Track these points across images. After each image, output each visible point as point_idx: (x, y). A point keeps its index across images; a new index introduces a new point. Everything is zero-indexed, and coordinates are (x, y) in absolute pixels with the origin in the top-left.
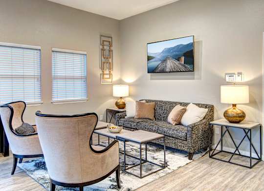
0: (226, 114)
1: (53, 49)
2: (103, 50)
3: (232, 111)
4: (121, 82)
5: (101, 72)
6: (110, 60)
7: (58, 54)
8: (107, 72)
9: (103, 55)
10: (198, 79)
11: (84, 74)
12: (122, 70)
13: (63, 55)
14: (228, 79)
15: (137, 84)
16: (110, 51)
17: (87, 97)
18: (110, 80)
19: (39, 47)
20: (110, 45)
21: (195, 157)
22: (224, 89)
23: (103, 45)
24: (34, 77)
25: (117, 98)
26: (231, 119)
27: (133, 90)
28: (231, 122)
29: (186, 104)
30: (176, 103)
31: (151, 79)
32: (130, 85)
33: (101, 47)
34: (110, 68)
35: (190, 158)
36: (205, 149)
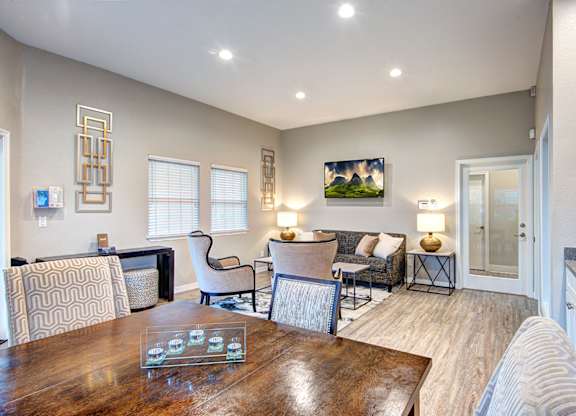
0: (422, 243)
1: (213, 166)
2: (265, 167)
3: (429, 240)
4: (284, 208)
5: (262, 196)
6: (272, 180)
7: (217, 172)
8: (268, 195)
9: (265, 174)
10: (388, 205)
11: (244, 198)
12: (285, 193)
13: (223, 173)
14: (421, 206)
15: (308, 211)
16: (272, 169)
17: (249, 226)
18: (271, 206)
19: (197, 163)
20: (273, 161)
21: (394, 289)
22: (420, 217)
23: (265, 161)
24: (191, 201)
25: (282, 228)
26: (428, 248)
27: (303, 219)
28: (427, 251)
29: (376, 234)
30: (363, 234)
31: (328, 205)
32: (298, 212)
33: (263, 163)
34: (272, 191)
35: (390, 291)
36: (398, 283)
